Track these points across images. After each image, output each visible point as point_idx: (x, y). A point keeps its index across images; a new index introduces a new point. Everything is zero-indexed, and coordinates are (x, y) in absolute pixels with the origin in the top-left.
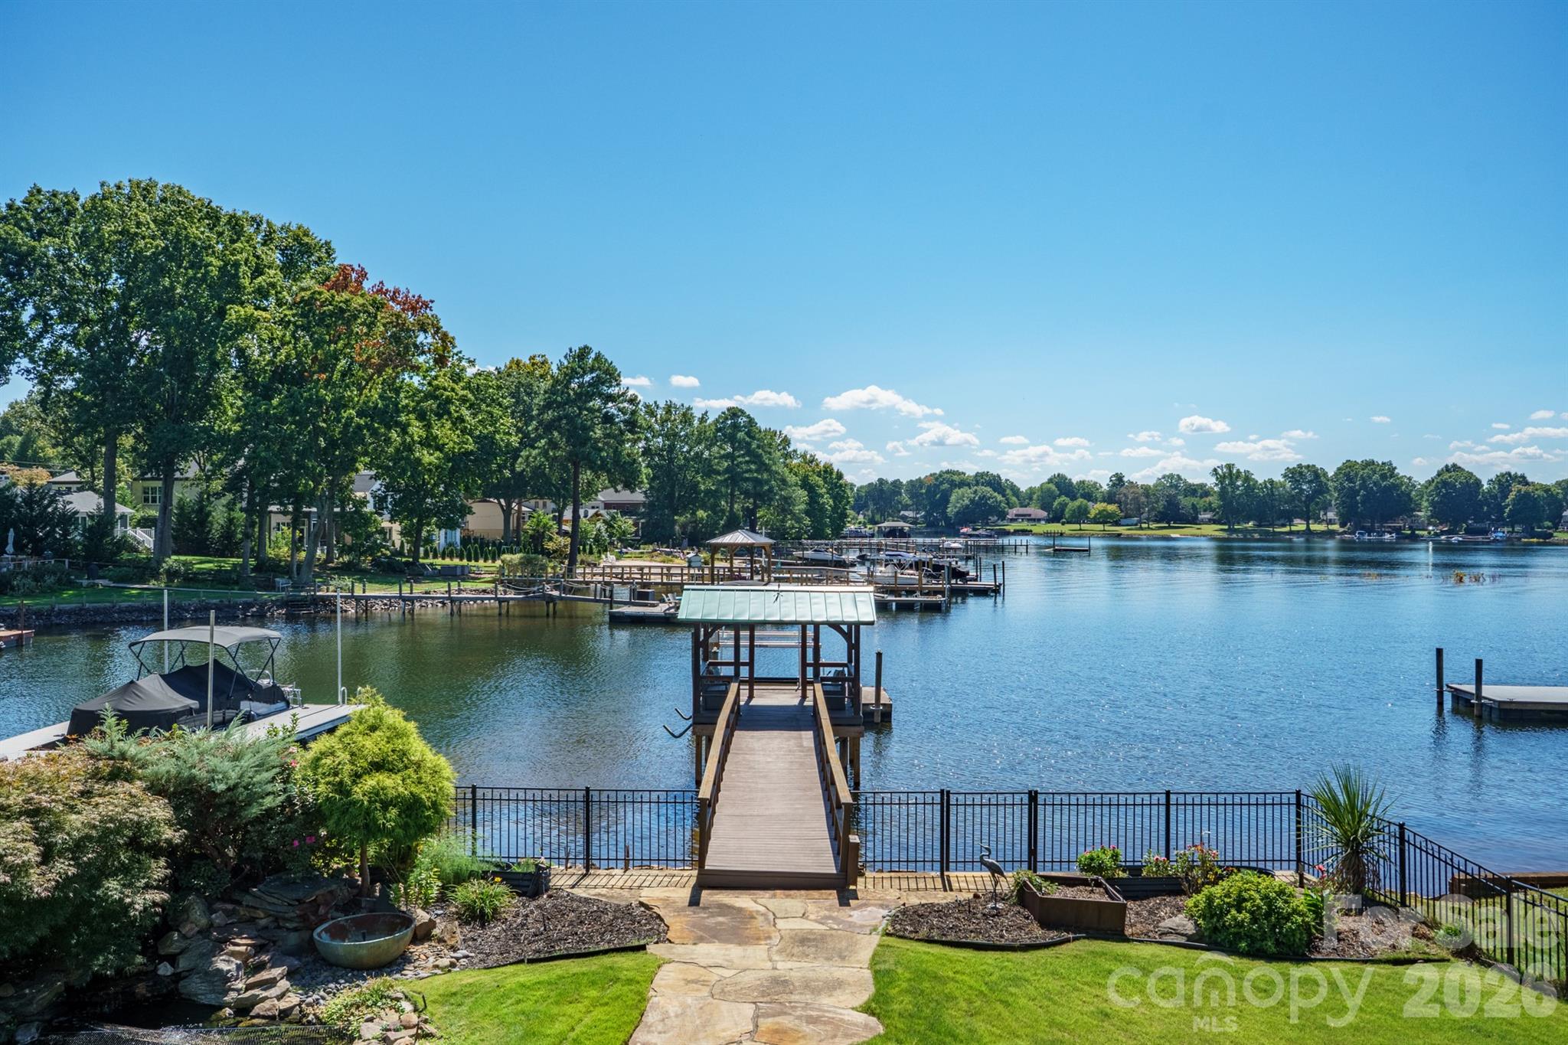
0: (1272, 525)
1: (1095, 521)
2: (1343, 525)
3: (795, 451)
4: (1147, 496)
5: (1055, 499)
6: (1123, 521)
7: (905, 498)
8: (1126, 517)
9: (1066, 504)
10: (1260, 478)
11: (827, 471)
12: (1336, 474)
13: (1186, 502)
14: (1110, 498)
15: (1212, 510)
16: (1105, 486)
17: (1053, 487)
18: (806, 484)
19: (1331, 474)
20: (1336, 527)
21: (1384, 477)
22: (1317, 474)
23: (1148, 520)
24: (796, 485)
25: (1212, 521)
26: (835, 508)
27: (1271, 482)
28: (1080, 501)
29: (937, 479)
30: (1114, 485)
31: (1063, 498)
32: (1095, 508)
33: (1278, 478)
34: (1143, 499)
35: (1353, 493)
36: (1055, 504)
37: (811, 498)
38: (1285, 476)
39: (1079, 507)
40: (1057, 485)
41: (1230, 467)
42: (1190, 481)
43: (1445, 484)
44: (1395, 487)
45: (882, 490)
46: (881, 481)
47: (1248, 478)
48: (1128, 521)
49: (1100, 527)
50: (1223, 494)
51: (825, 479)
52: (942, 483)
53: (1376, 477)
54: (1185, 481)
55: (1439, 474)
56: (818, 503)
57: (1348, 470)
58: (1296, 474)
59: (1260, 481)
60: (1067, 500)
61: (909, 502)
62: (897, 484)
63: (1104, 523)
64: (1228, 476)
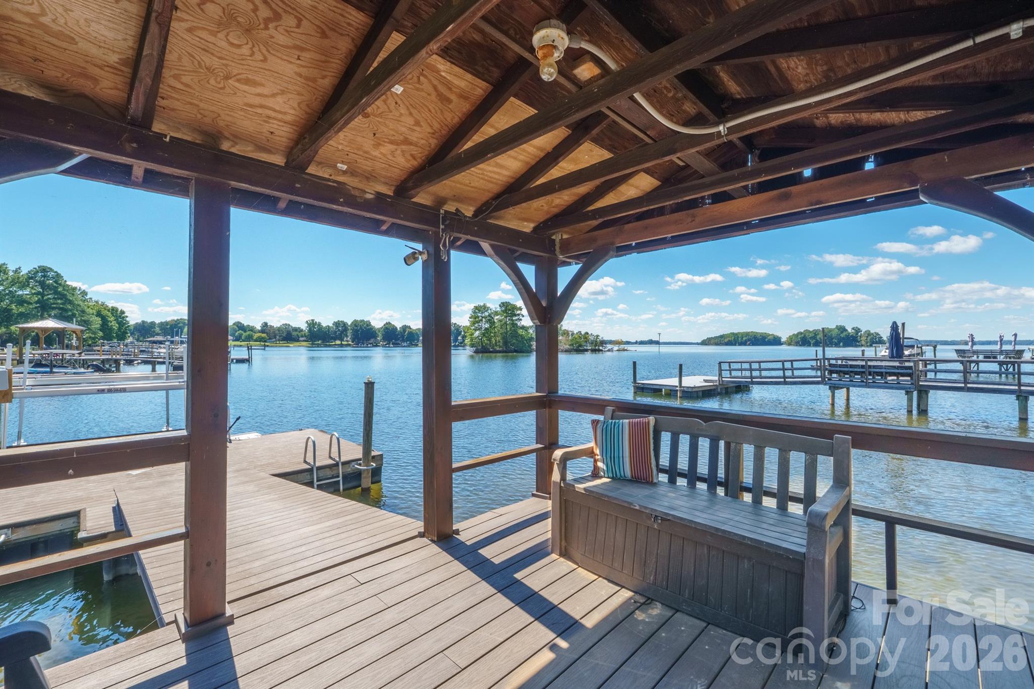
0: (328, 342)
1: (256, 341)
2: (353, 342)
3: (91, 298)
4: (279, 331)
5: (236, 332)
6: (268, 341)
7: (157, 330)
8: (269, 339)
9: (242, 334)
10: (324, 325)
11: (114, 310)
12: (351, 324)
13: (294, 334)
14: (262, 331)
15: (305, 336)
16: (259, 328)
17: (235, 327)
18: (99, 314)
19: (349, 324)
20: (350, 343)
21: (367, 325)
22: (345, 324)
23: (279, 340)
24: (93, 314)
25: (305, 341)
26: (119, 329)
27: (328, 326)
28: (248, 333)
29: (176, 322)
30: (264, 326)
31: (240, 331)
32: (256, 336)
33: (331, 325)
34: (277, 332)
35: (357, 331)
36: (237, 334)
37: (103, 322)
38: (333, 324)
39: (249, 335)
40: (237, 326)
41: (313, 320)
42: (294, 326)
43: (387, 328)
44: (371, 329)
45: (144, 326)
46: (143, 322)
47: (319, 324)
48: (270, 341)
49: (259, 343)
50: (310, 331)
51: (112, 314)
52: (179, 323)
53: (365, 325)
54: (292, 327)
55: (384, 325)
56: (108, 325)
57: (355, 323)
58: (337, 324)
59: (324, 326)
60: (242, 332)
61: (160, 332)
62: (153, 323)
63: (260, 341)
64: (312, 324)
